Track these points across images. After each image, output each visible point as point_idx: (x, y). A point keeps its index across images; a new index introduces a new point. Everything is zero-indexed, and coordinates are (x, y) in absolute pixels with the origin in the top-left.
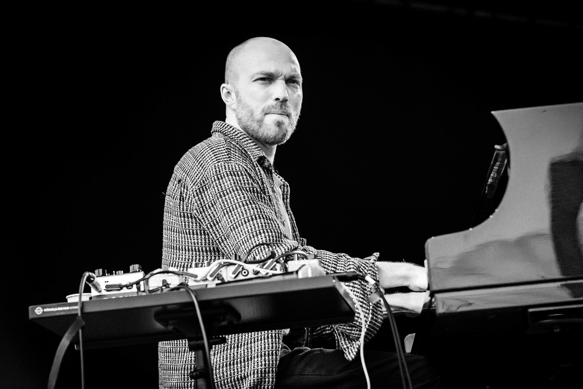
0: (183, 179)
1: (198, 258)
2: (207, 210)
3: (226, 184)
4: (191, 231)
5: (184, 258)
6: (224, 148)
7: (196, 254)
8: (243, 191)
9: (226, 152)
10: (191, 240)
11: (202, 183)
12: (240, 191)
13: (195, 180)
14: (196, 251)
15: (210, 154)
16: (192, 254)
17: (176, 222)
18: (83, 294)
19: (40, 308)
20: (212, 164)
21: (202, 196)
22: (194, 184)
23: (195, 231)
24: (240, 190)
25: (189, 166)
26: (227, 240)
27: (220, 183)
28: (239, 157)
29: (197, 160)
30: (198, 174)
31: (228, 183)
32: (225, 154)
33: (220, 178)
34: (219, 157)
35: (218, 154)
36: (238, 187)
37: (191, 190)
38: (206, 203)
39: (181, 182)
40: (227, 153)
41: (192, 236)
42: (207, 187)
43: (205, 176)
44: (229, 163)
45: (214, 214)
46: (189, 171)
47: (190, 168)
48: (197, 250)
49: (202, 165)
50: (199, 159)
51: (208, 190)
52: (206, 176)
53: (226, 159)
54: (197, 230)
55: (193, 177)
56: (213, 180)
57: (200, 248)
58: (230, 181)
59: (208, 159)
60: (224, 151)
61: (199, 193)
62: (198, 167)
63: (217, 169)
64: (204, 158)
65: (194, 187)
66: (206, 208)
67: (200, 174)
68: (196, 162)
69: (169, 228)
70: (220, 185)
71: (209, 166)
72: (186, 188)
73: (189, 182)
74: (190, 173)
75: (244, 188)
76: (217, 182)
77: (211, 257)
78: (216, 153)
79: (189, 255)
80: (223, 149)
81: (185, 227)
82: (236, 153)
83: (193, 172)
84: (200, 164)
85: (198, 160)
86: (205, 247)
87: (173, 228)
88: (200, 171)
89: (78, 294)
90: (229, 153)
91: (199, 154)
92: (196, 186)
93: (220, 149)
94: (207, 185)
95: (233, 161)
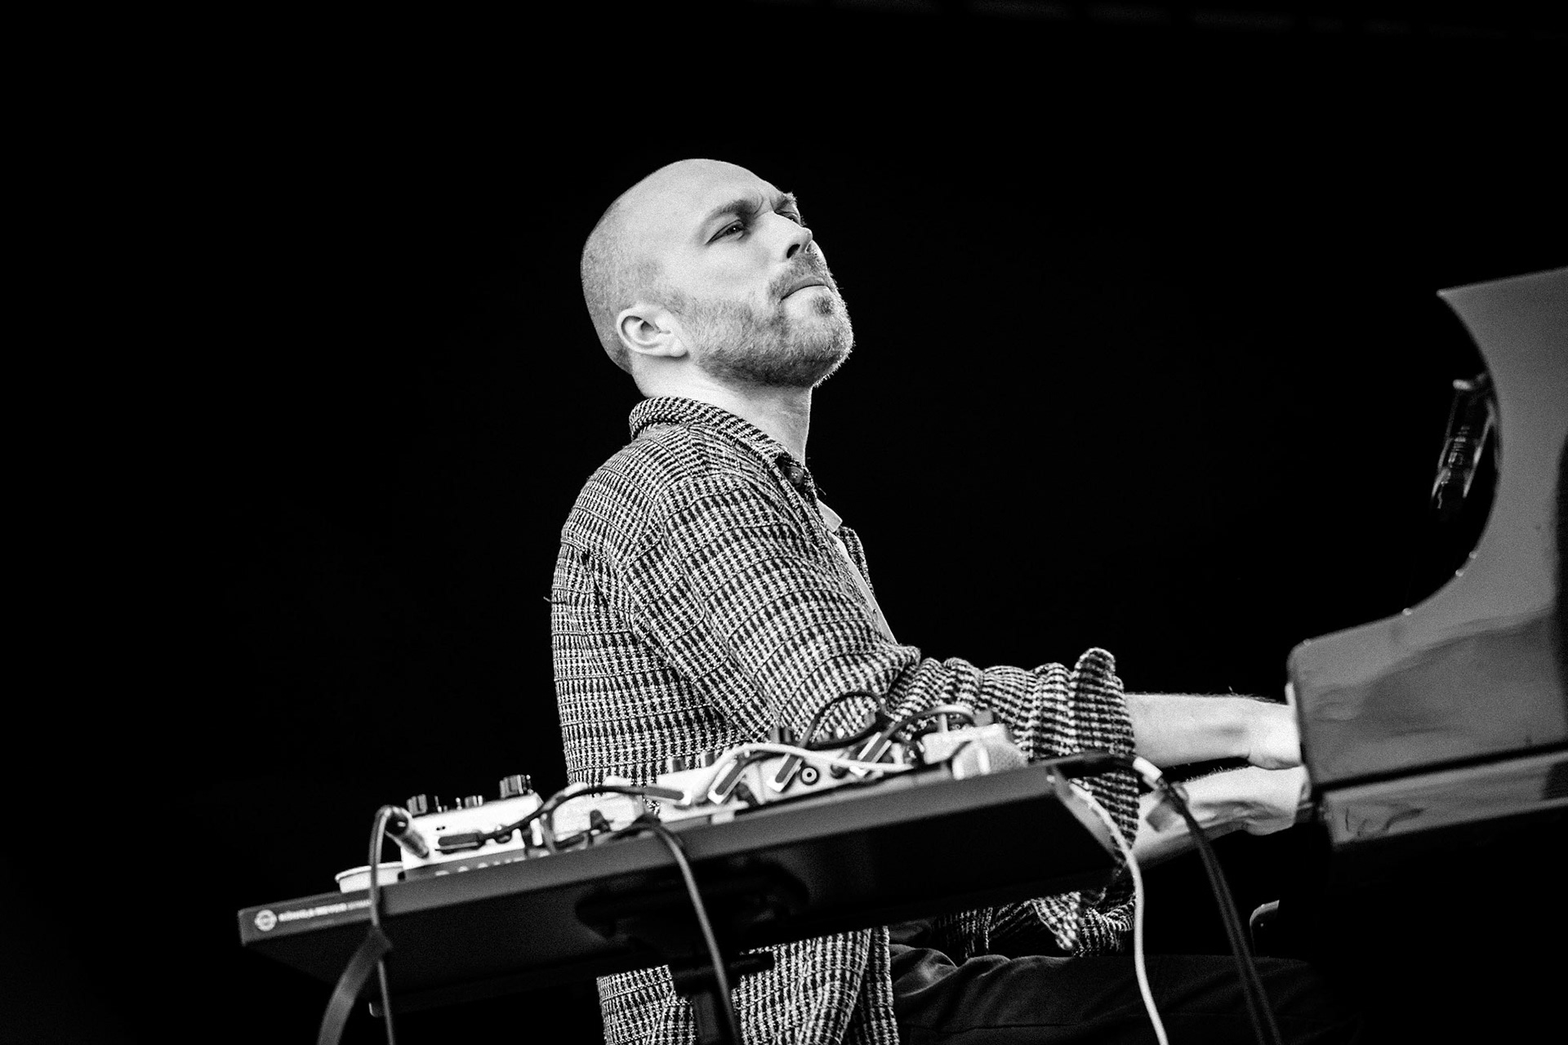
0: (595, 549)
1: (668, 744)
2: (668, 609)
3: (706, 531)
4: (639, 677)
5: (630, 752)
6: (688, 445)
7: (662, 735)
8: (754, 539)
9: (694, 453)
10: (641, 700)
11: (646, 544)
12: (744, 542)
13: (627, 542)
14: (660, 727)
15: (654, 467)
16: (652, 736)
17: (595, 664)
18: (380, 866)
19: (268, 913)
20: (664, 488)
21: (650, 576)
22: (625, 552)
23: (649, 676)
24: (745, 538)
25: (604, 512)
26: (736, 674)
27: (690, 530)
28: (729, 460)
29: (622, 490)
30: (630, 525)
31: (710, 526)
32: (691, 458)
33: (688, 518)
34: (679, 467)
35: (675, 462)
36: (738, 532)
37: (620, 566)
38: (663, 590)
39: (591, 559)
40: (698, 454)
41: (642, 689)
42: (661, 552)
43: (649, 523)
44: (705, 476)
45: (689, 616)
46: (605, 524)
47: (607, 517)
48: (663, 724)
49: (639, 499)
50: (627, 487)
51: (665, 558)
52: (653, 521)
53: (696, 469)
54: (653, 671)
55: (618, 536)
56: (671, 527)
57: (671, 717)
58: (715, 520)
59: (650, 479)
60: (689, 451)
61: (640, 569)
62: (629, 507)
63: (679, 497)
64: (638, 481)
65: (625, 558)
66: (666, 603)
67: (636, 522)
68: (620, 496)
69: (579, 685)
70: (692, 535)
71: (654, 496)
72: (605, 570)
73: (611, 550)
74: (609, 527)
75: (756, 530)
76: (682, 529)
77: (704, 735)
78: (668, 462)
79: (643, 741)
80: (684, 447)
81: (622, 670)
82: (721, 451)
83: (617, 522)
84: (632, 497)
85: (625, 491)
86: (682, 711)
87: (588, 682)
88: (635, 514)
89: (368, 868)
90: (702, 452)
91: (624, 477)
92: (630, 555)
93: (677, 450)
94: (659, 547)
95: (715, 469)
